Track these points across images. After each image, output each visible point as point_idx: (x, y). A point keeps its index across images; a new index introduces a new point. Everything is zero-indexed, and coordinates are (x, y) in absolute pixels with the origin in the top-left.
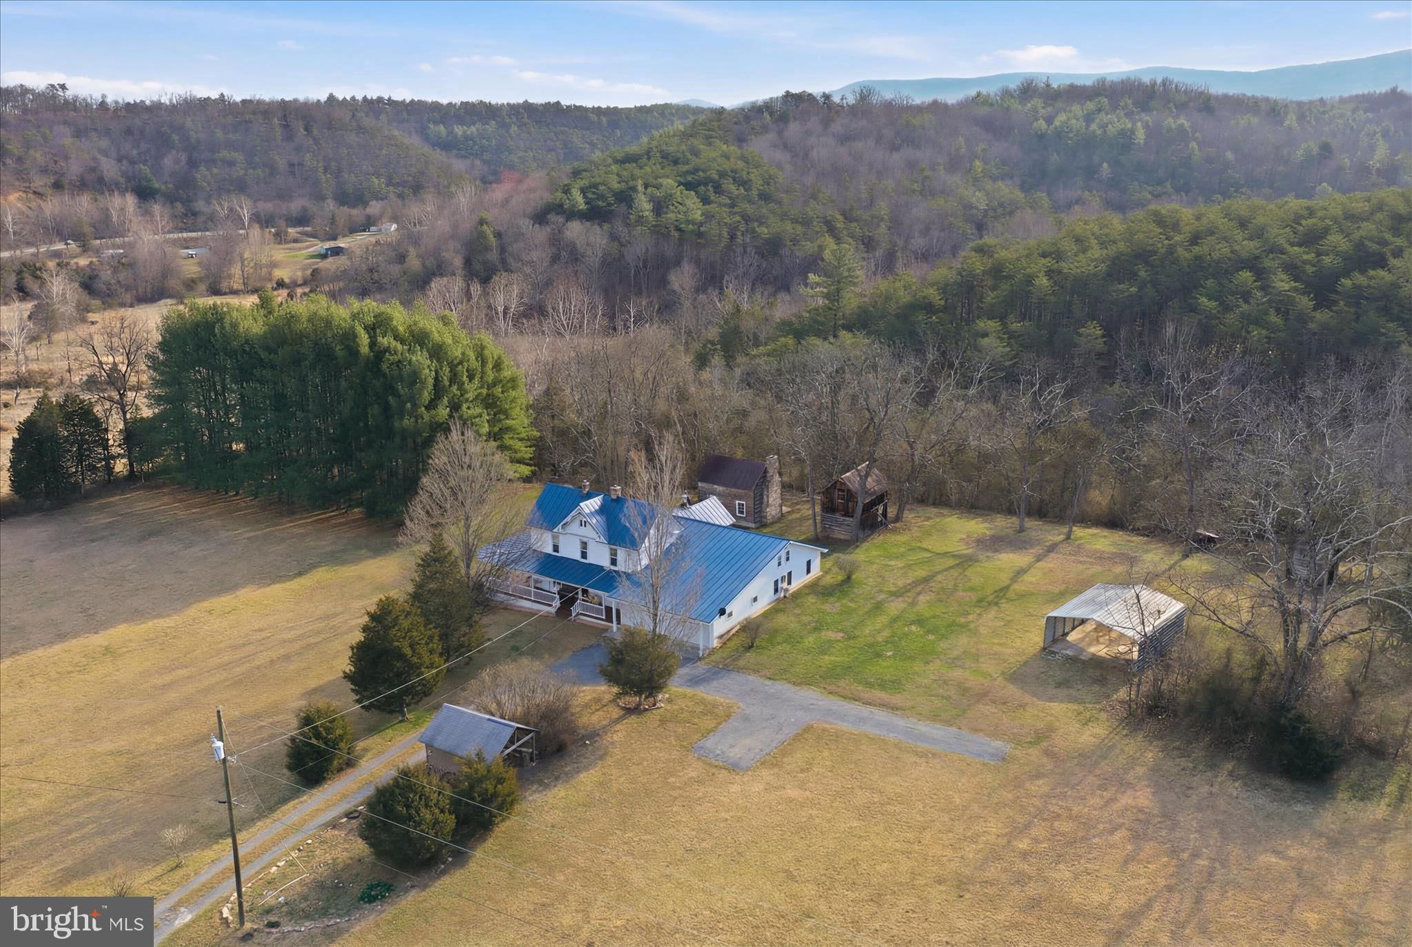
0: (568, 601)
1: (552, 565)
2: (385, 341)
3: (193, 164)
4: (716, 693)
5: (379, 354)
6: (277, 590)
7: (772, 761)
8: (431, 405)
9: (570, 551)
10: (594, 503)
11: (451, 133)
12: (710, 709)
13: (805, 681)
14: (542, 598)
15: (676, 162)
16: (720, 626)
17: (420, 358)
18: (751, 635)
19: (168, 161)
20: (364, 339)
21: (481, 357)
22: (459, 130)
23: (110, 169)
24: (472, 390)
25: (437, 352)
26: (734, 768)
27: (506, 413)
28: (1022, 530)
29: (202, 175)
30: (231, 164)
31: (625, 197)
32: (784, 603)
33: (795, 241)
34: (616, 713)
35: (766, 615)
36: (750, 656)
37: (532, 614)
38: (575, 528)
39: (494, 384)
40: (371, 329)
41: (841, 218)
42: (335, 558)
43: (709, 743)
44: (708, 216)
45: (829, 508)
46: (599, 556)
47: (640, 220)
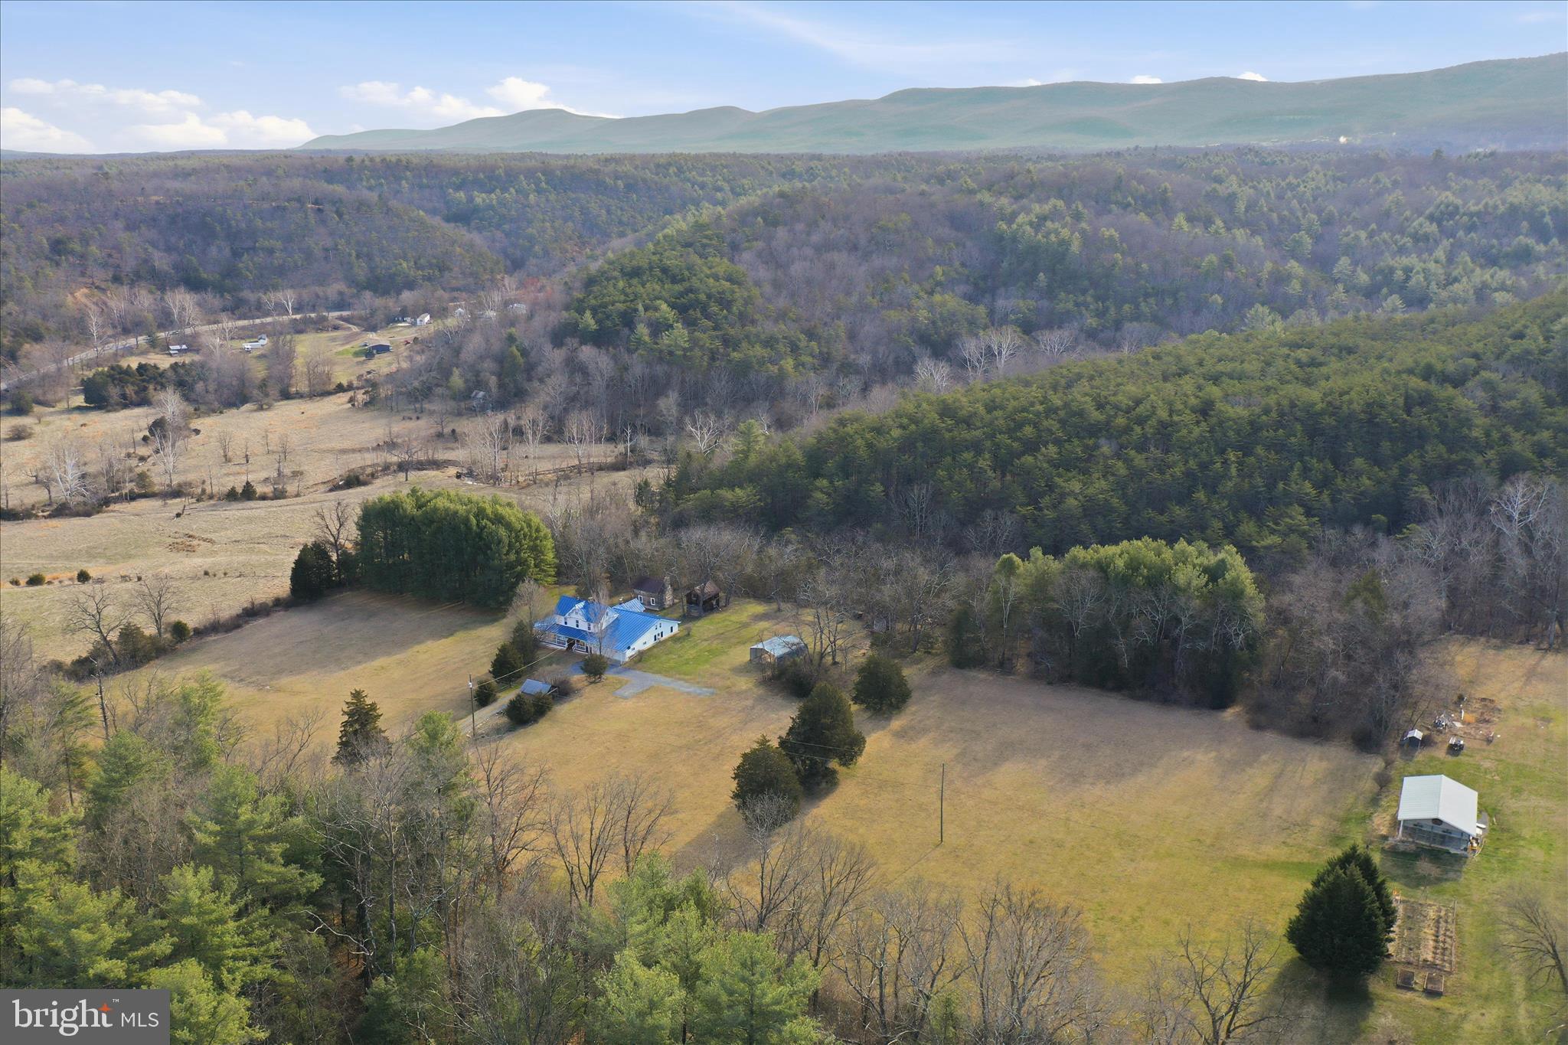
0: (571, 645)
1: (564, 630)
2: (484, 522)
3: (236, 254)
4: (623, 677)
5: (482, 528)
6: (443, 641)
7: (637, 695)
8: (507, 554)
9: (572, 624)
10: (581, 605)
11: (471, 200)
12: (620, 682)
13: (658, 672)
14: (561, 643)
15: (674, 280)
16: (629, 653)
17: (502, 532)
18: (641, 657)
19: (213, 251)
20: (474, 521)
21: (529, 526)
22: (480, 198)
23: (162, 261)
24: (526, 543)
25: (508, 526)
26: (626, 698)
27: (543, 553)
28: (779, 610)
29: (245, 263)
30: (271, 251)
31: (628, 320)
32: (659, 644)
33: (762, 362)
34: (586, 683)
35: (650, 649)
36: (639, 665)
37: (554, 650)
38: (574, 615)
39: (537, 538)
40: (476, 516)
41: (802, 337)
42: (465, 627)
43: (618, 692)
44: (694, 342)
45: (690, 602)
46: (583, 626)
47: (639, 341)
